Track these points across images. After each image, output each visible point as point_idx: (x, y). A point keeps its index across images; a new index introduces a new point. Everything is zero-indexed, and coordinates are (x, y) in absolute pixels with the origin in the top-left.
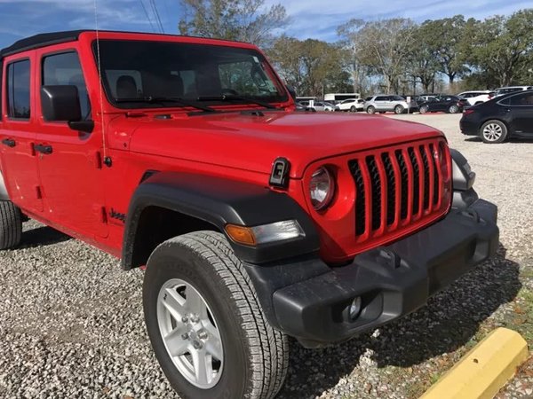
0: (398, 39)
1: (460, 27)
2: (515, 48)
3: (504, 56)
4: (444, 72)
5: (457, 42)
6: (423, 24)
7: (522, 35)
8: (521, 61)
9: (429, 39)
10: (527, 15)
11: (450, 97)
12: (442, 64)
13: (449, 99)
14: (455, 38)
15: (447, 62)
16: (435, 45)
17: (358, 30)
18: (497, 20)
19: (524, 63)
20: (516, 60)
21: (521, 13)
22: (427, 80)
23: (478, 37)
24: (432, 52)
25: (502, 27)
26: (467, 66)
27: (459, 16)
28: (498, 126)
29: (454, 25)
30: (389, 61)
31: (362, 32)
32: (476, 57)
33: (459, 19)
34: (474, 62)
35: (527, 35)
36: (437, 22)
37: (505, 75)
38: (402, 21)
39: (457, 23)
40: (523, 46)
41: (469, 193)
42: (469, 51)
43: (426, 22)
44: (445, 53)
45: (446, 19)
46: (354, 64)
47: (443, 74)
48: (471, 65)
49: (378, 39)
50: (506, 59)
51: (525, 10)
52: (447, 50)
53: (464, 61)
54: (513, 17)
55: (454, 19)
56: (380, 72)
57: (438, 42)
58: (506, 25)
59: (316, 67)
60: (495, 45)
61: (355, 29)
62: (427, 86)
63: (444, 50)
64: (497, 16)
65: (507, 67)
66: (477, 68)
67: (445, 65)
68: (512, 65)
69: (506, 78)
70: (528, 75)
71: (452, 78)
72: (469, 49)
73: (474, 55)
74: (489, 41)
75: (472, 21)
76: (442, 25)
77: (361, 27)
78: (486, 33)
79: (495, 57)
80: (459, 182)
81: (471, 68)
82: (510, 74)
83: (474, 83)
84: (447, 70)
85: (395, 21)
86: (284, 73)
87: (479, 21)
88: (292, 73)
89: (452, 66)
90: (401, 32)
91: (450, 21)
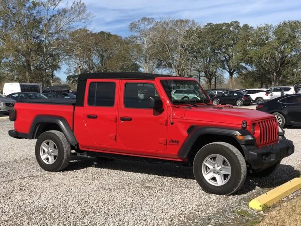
0: (185, 37)
1: (237, 31)
2: (282, 52)
3: (274, 58)
4: (224, 69)
5: (234, 44)
6: (206, 26)
7: (287, 42)
8: (288, 63)
9: (212, 39)
10: (291, 25)
11: (236, 92)
12: (223, 61)
13: (235, 95)
14: (233, 40)
15: (227, 61)
16: (217, 45)
17: (149, 27)
18: (267, 28)
19: (290, 65)
20: (284, 62)
21: (285, 24)
22: (211, 75)
23: (252, 41)
24: (214, 51)
25: (271, 34)
26: (243, 64)
27: (236, 22)
28: (279, 117)
29: (231, 29)
30: (176, 57)
31: (152, 29)
32: (252, 58)
33: (236, 24)
34: (250, 62)
35: (292, 42)
36: (218, 25)
37: (275, 74)
38: (187, 21)
39: (234, 28)
40: (288, 51)
41: (283, 136)
42: (245, 52)
43: (209, 24)
44: (225, 52)
45: (225, 23)
46: (146, 57)
47: (223, 71)
48: (247, 64)
49: (167, 36)
50: (276, 61)
51: (289, 22)
52: (227, 50)
53: (242, 60)
54: (280, 26)
55: (231, 24)
56: (170, 66)
57: (219, 42)
58: (275, 33)
59: (109, 58)
60: (267, 48)
61: (145, 26)
62: (210, 80)
63: (224, 50)
64: (267, 25)
65: (276, 68)
66: (252, 67)
67: (225, 63)
68: (281, 65)
69: (276, 77)
70: (294, 75)
71: (231, 74)
72: (245, 50)
73: (250, 56)
74: (261, 45)
75: (246, 26)
76: (221, 28)
77: (151, 25)
78: (259, 38)
79: (267, 58)
80: (281, 133)
81: (247, 67)
82: (279, 74)
83: (251, 80)
84: (227, 68)
85: (182, 21)
86: (79, 62)
87: (252, 27)
88: (85, 62)
89: (231, 64)
90: (187, 32)
91: (228, 25)
